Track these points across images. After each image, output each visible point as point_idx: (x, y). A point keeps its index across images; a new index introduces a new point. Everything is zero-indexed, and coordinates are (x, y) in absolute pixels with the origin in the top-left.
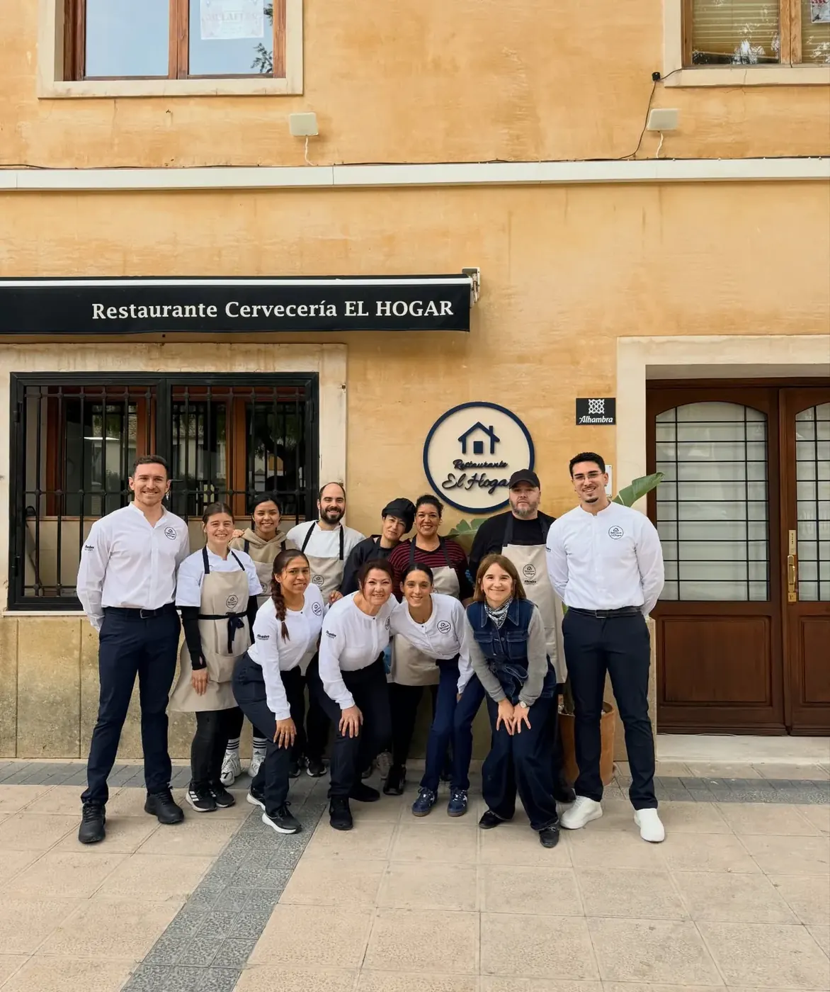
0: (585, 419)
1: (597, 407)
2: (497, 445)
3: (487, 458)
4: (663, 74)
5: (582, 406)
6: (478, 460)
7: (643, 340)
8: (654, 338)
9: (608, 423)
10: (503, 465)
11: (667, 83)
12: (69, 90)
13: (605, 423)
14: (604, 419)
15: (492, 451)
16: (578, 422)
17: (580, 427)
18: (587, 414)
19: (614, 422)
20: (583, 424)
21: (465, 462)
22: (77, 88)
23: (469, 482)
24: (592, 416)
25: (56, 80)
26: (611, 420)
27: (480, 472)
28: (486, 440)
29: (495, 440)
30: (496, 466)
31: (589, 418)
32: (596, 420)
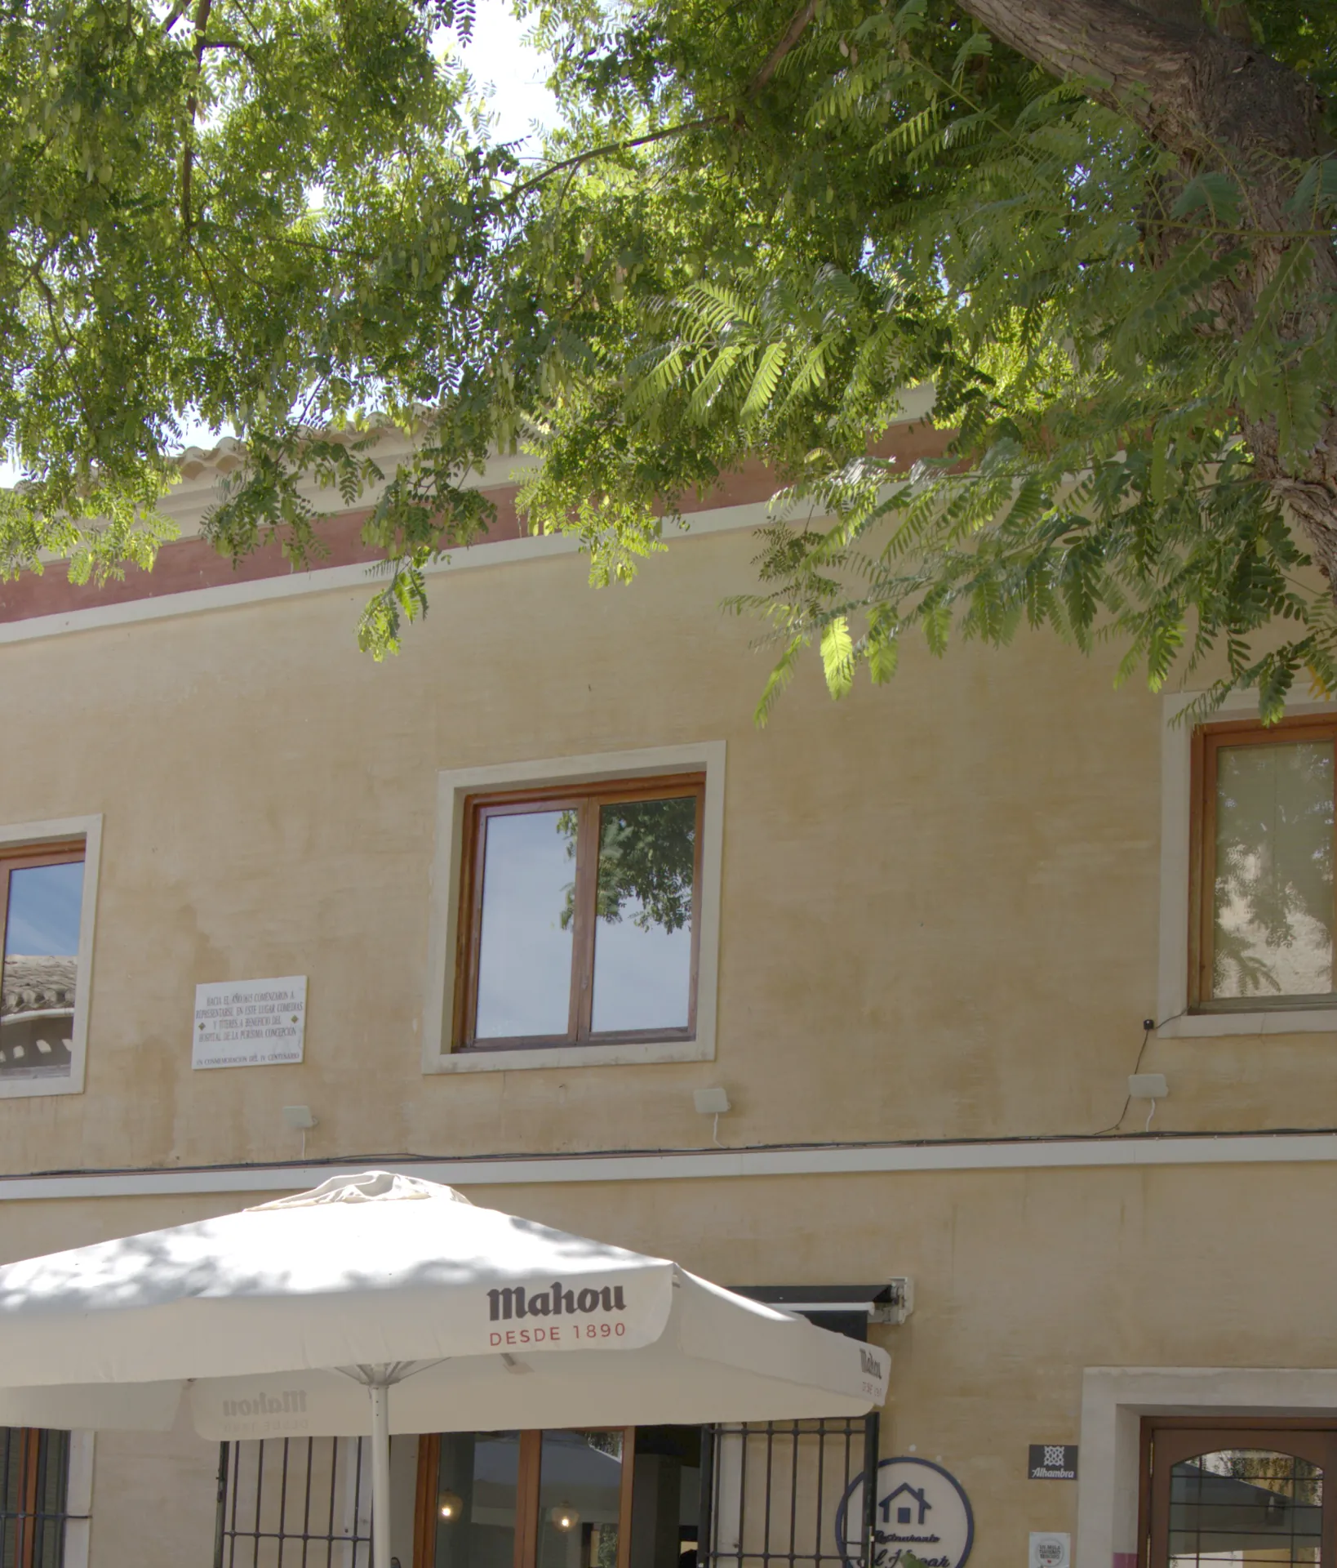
0: (1040, 1472)
1: (1054, 1456)
2: (927, 1512)
3: (912, 1529)
4: (1158, 1023)
5: (1036, 1455)
6: (903, 1530)
7: (1114, 1371)
8: (1127, 1369)
9: (1068, 1478)
10: (934, 1539)
11: (1163, 1032)
12: (455, 1065)
13: (1064, 1478)
14: (1062, 1473)
15: (921, 1520)
16: (1031, 1475)
17: (1033, 1482)
18: (1041, 1465)
19: (1075, 1477)
20: (1036, 1478)
21: (886, 1534)
22: (465, 1060)
23: (890, 1559)
24: (1049, 1468)
25: (443, 1052)
26: (1071, 1474)
27: (905, 1547)
28: (913, 1504)
29: (924, 1506)
30: (926, 1540)
31: (1044, 1470)
32: (1052, 1474)
